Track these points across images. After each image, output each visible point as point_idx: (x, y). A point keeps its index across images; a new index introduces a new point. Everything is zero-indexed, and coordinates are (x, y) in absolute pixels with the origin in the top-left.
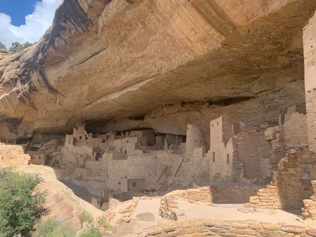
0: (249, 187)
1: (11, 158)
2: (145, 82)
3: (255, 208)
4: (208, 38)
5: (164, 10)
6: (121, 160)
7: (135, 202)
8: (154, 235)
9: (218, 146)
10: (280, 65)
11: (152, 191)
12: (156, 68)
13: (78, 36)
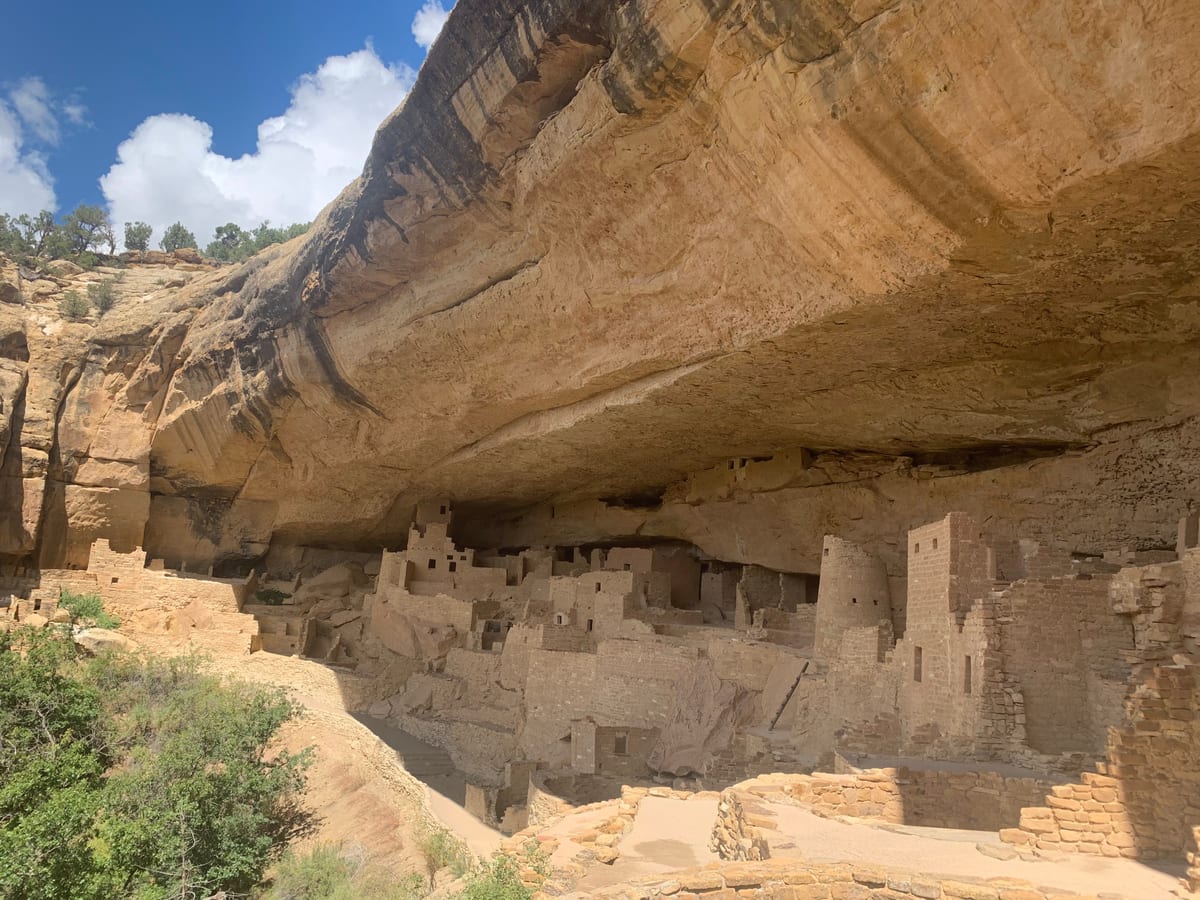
0: (1041, 781)
1: (194, 626)
2: (671, 379)
3: (1037, 846)
4: (900, 237)
5: (747, 142)
6: (573, 654)
7: (630, 804)
8: (697, 891)
9: (933, 626)
10: (1180, 333)
11: (684, 776)
12: (712, 331)
13: (447, 216)
